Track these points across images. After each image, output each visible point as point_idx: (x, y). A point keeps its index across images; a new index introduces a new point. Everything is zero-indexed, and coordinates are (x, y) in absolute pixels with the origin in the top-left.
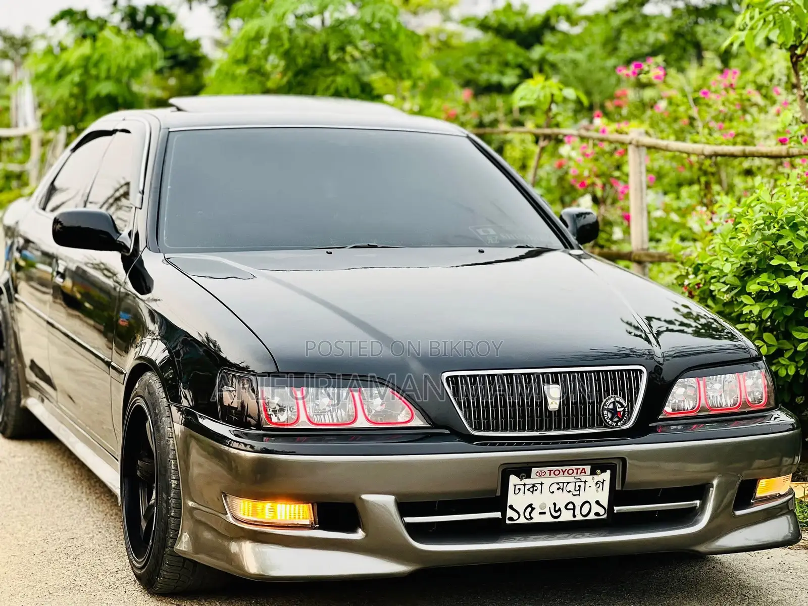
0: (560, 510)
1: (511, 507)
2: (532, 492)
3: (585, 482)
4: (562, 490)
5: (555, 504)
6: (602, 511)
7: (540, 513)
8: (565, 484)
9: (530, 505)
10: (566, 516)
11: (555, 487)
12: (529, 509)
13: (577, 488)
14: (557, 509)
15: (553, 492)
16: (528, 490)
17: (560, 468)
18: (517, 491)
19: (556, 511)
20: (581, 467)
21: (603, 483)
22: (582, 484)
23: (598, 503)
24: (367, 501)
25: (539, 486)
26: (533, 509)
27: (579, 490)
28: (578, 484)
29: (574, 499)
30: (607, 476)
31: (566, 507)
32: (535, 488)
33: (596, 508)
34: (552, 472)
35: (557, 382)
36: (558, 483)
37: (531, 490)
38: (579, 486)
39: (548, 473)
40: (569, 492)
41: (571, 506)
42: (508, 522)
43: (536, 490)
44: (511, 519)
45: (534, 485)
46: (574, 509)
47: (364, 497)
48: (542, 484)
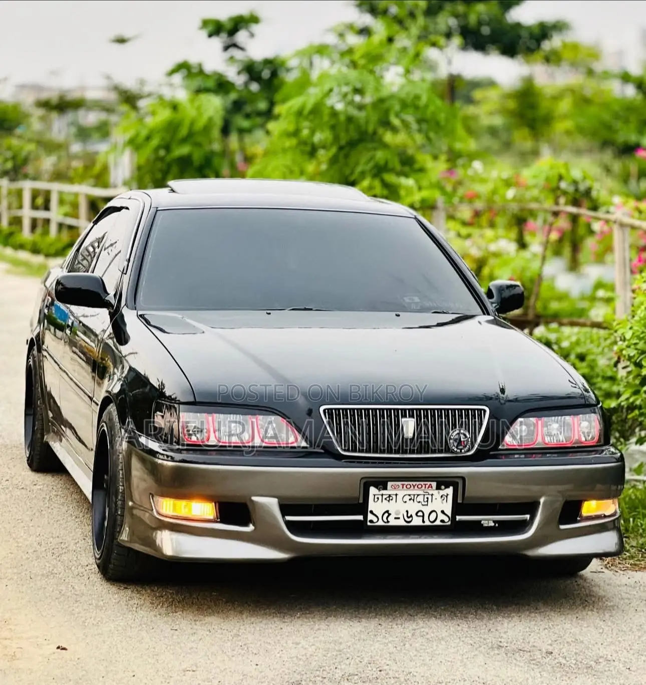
0: (411, 516)
1: (371, 512)
2: (389, 501)
3: (432, 495)
4: (414, 500)
5: (407, 512)
6: (446, 519)
7: (395, 518)
8: (416, 496)
9: (387, 512)
10: (417, 521)
11: (407, 498)
12: (386, 515)
14: (409, 515)
15: (406, 502)
16: (386, 499)
17: (411, 483)
18: (376, 500)
19: (408, 517)
20: (429, 483)
21: (447, 497)
22: (430, 497)
23: (443, 512)
24: (257, 502)
25: (394, 497)
26: (389, 515)
27: (427, 501)
28: (426, 496)
29: (423, 508)
30: (450, 491)
31: (416, 514)
32: (391, 498)
33: (441, 517)
34: (405, 486)
36: (410, 495)
37: (388, 499)
38: (428, 498)
39: (401, 486)
40: (419, 502)
41: (420, 514)
42: (369, 524)
43: (392, 500)
44: (371, 521)
45: (390, 496)
46: (423, 516)
47: (254, 498)
48: (396, 495)
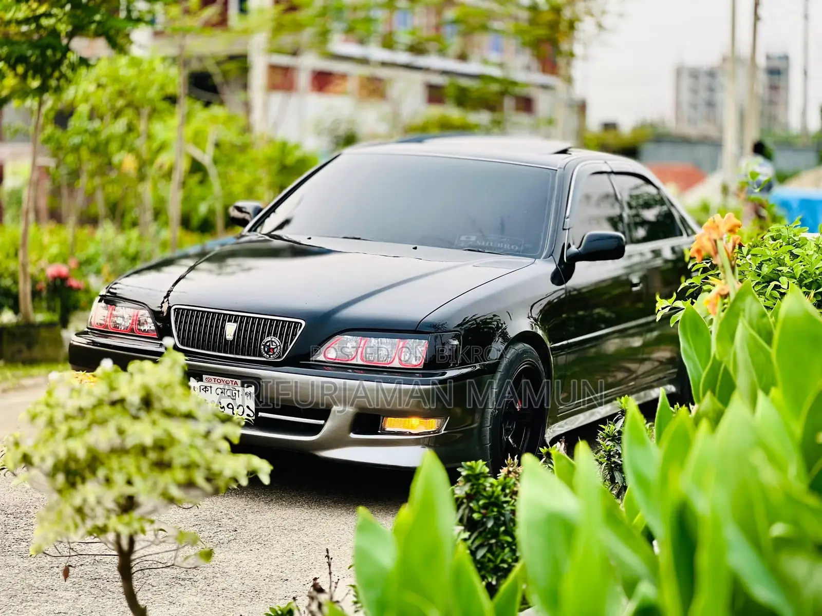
0: (223, 407)
2: (205, 391)
4: (224, 394)
5: (220, 403)
6: (252, 414)
8: (226, 390)
11: (219, 391)
13: (234, 395)
15: (218, 394)
16: (203, 389)
17: (221, 378)
20: (235, 380)
21: (250, 394)
22: (237, 392)
23: (248, 407)
25: (209, 388)
28: (234, 392)
29: (232, 402)
30: (252, 389)
31: (228, 406)
32: (207, 389)
33: (247, 411)
34: (216, 380)
35: (235, 321)
36: (221, 389)
37: (204, 390)
39: (213, 380)
40: (229, 396)
41: (230, 406)
43: (208, 391)
45: (206, 387)
46: (233, 409)
48: (211, 387)
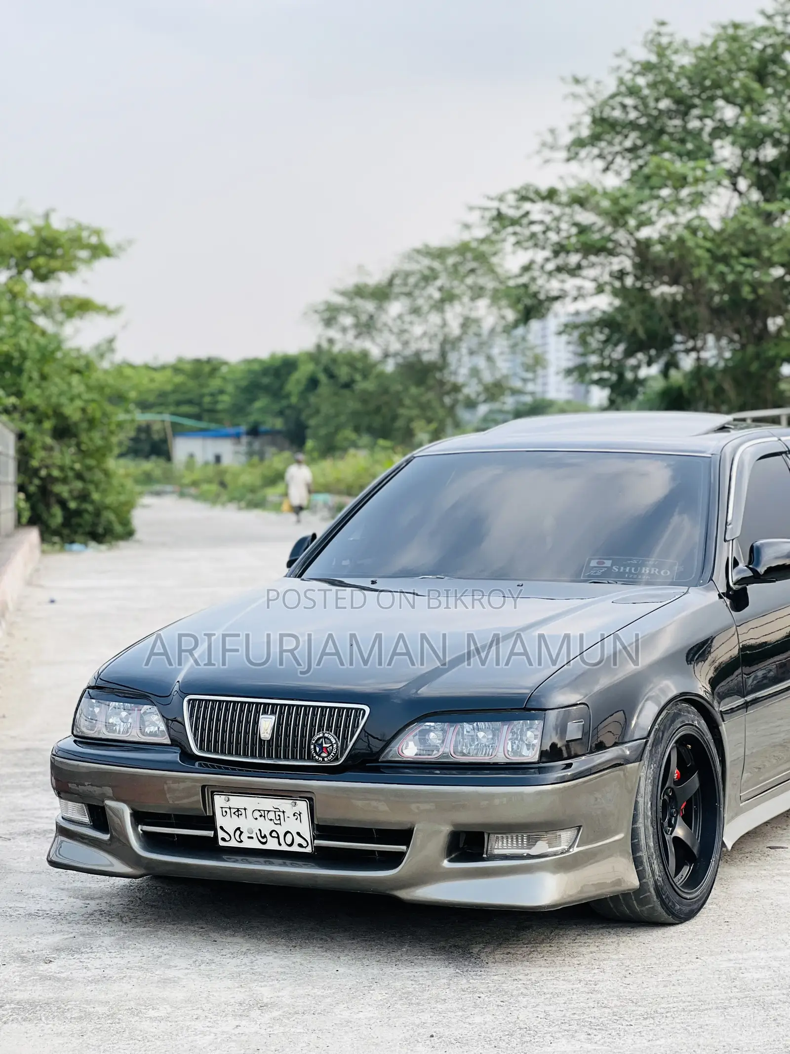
1: (221, 828)
2: (238, 816)
3: (284, 812)
4: (264, 817)
5: (260, 830)
6: (305, 844)
7: (249, 837)
8: (266, 812)
9: (239, 829)
10: (272, 845)
11: (257, 814)
12: (238, 833)
13: (278, 818)
14: (263, 835)
15: (256, 819)
16: (234, 813)
18: (224, 814)
19: (263, 838)
21: (300, 815)
22: (281, 814)
23: (298, 834)
24: (110, 808)
25: (243, 811)
26: (241, 833)
27: (280, 819)
28: (277, 813)
29: (277, 828)
31: (271, 834)
32: (240, 813)
33: (299, 840)
35: (273, 713)
36: (259, 811)
37: (237, 813)
38: (279, 815)
40: (271, 820)
41: (274, 834)
42: (221, 843)
43: (241, 815)
44: (223, 839)
45: (238, 810)
46: (278, 837)
47: (108, 803)
48: (245, 809)
